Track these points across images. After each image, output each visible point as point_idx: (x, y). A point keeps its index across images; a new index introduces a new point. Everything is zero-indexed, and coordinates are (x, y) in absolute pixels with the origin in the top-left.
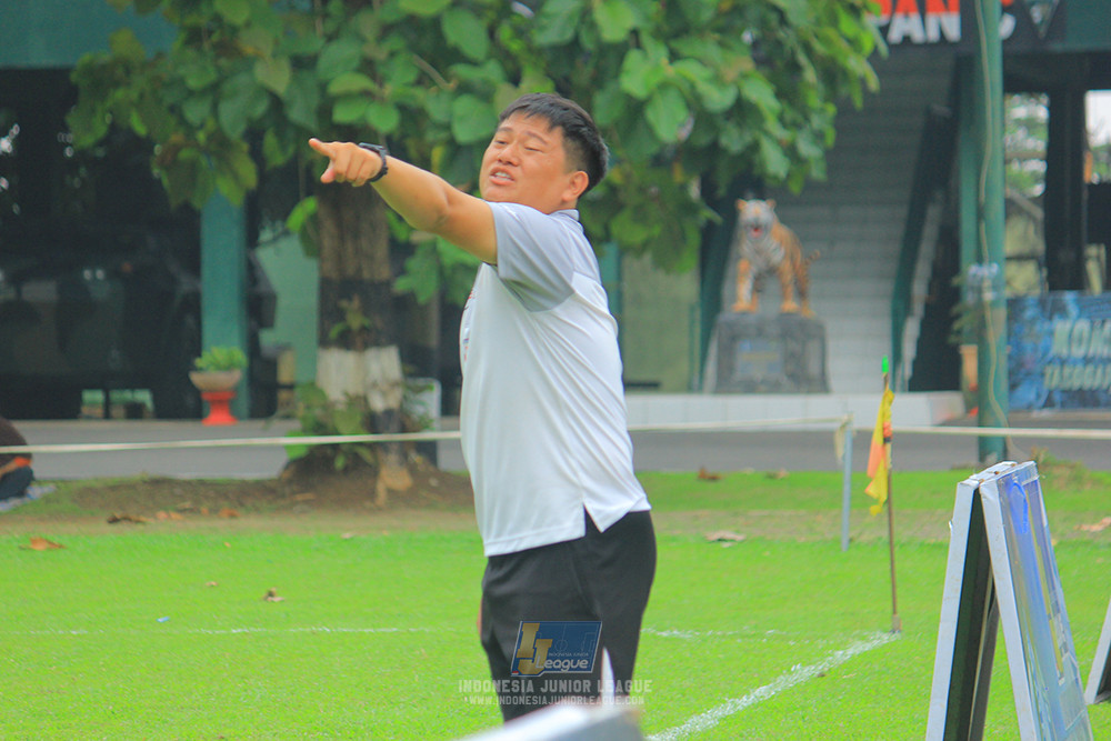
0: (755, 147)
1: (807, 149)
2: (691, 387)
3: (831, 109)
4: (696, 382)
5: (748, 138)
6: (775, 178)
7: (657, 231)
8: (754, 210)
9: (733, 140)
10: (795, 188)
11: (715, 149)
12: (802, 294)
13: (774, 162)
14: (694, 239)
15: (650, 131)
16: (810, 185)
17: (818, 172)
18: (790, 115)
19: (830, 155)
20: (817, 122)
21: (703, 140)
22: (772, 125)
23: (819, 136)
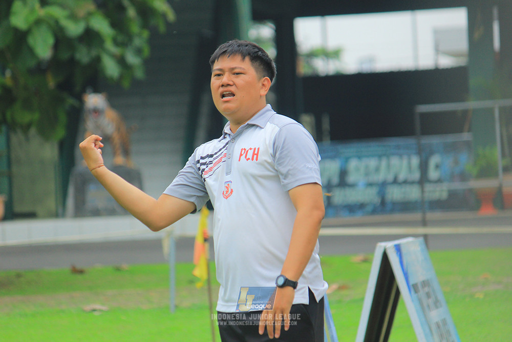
0: (98, 60)
1: (132, 59)
2: (58, 214)
3: (146, 34)
4: (60, 211)
5: (94, 53)
6: (112, 79)
7: (36, 116)
8: (94, 100)
9: (83, 56)
10: (126, 84)
11: (72, 62)
12: (126, 152)
13: (111, 68)
14: (63, 118)
15: (31, 51)
16: (136, 83)
17: (139, 74)
18: (120, 38)
19: (147, 63)
20: (137, 42)
21: (65, 55)
22: (109, 45)
23: (139, 51)
